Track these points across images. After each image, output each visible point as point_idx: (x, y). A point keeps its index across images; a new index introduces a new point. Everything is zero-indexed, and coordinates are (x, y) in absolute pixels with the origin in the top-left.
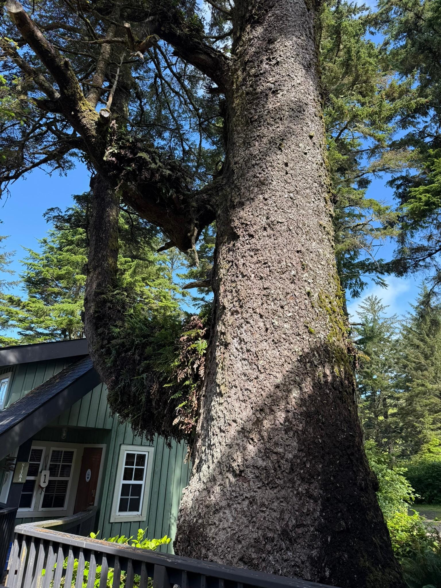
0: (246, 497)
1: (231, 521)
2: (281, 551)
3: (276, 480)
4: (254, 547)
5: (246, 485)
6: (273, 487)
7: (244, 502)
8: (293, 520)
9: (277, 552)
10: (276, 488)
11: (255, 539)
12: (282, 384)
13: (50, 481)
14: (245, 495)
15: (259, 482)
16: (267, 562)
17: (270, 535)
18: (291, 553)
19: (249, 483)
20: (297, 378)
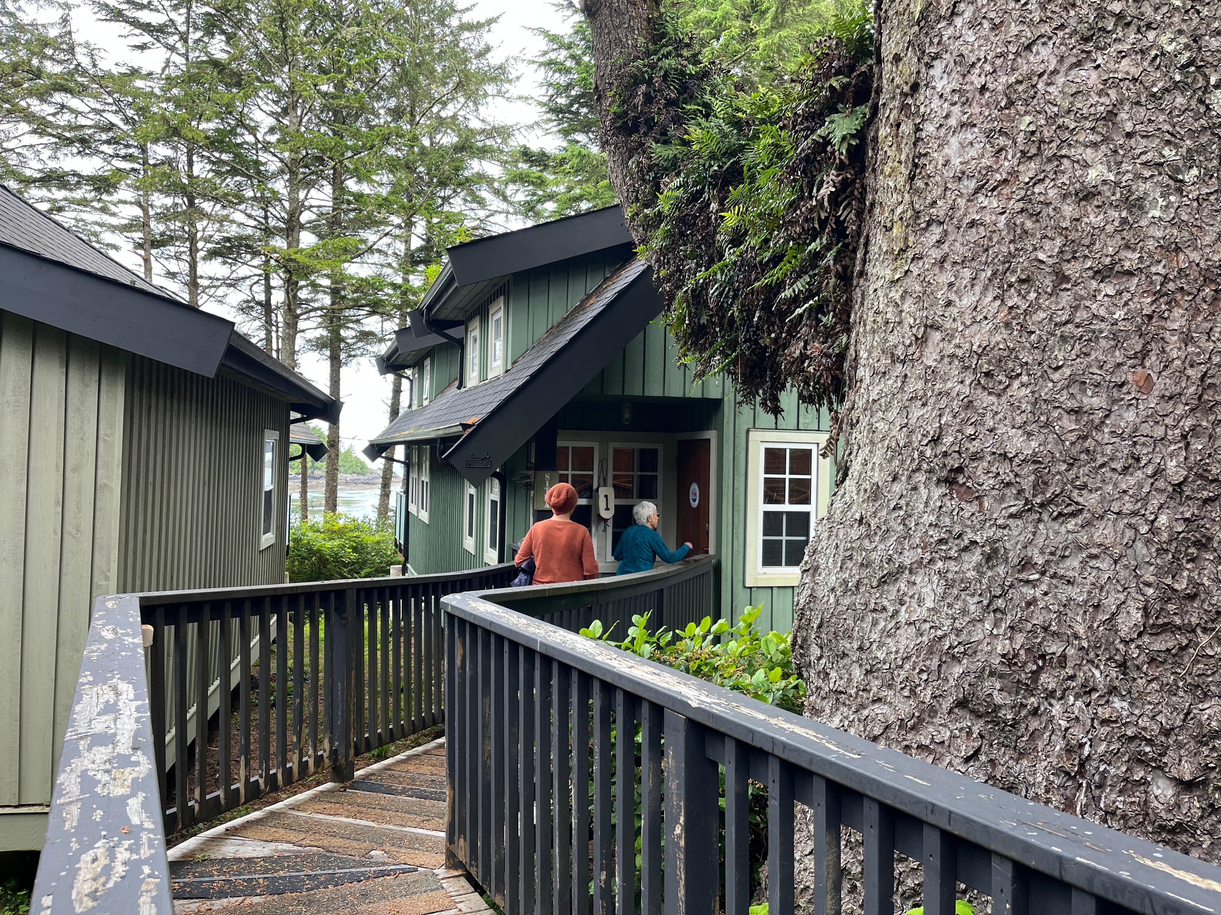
0: (974, 543)
1: (929, 604)
2: (1089, 693)
3: (1075, 493)
4: (1001, 676)
5: (970, 508)
6: (1060, 514)
7: (966, 556)
8: (1133, 611)
9: (1077, 697)
10: (1073, 515)
11: (1004, 656)
12: (1105, 182)
13: (616, 507)
14: (970, 535)
15: (1017, 499)
16: (1044, 718)
17: (1053, 649)
18: (1125, 705)
19: (981, 504)
20: (1166, 152)
